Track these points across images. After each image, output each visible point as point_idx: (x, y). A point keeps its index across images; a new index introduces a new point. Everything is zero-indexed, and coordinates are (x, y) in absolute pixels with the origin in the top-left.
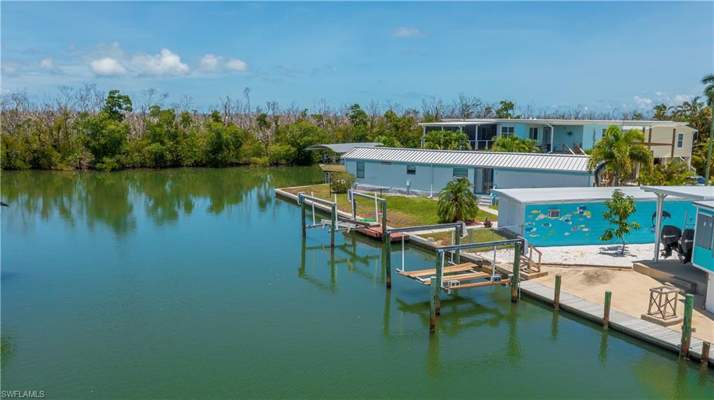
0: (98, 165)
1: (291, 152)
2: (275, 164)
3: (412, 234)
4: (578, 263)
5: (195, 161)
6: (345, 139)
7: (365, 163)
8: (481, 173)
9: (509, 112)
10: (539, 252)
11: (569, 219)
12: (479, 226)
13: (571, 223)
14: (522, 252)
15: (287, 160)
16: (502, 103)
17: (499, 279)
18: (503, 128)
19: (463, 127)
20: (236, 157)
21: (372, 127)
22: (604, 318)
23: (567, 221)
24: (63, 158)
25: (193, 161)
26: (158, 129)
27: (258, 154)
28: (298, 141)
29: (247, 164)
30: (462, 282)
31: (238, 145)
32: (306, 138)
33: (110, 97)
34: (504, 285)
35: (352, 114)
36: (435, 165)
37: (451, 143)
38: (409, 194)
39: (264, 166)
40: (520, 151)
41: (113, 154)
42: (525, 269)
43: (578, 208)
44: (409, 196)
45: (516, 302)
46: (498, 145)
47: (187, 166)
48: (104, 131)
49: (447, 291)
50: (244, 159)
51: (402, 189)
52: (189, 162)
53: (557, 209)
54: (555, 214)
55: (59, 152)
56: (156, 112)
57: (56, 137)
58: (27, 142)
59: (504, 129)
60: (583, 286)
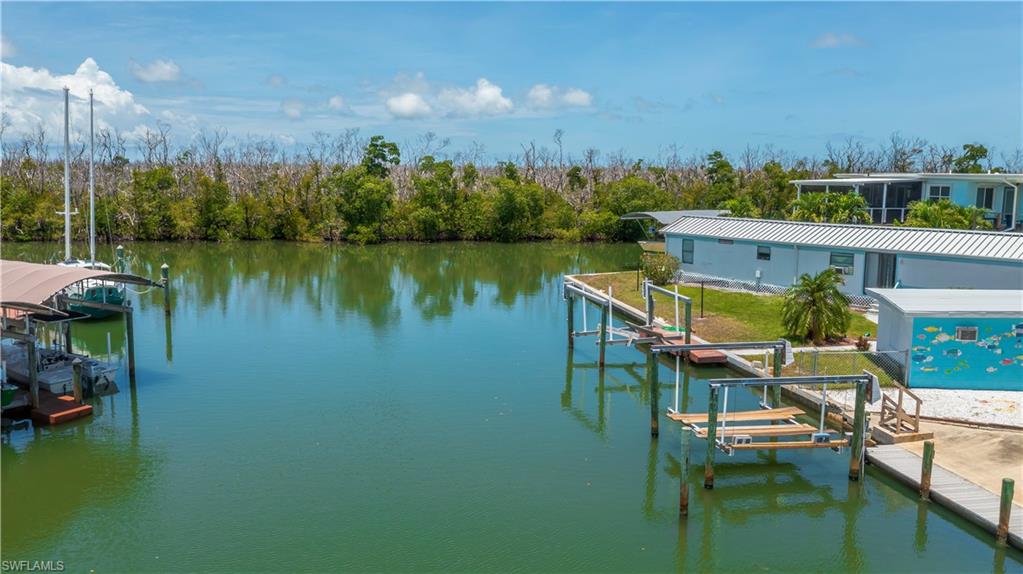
0: (351, 236)
1: (612, 222)
2: (590, 238)
3: (733, 355)
4: (997, 422)
5: (478, 233)
6: (698, 203)
7: (695, 242)
8: (875, 260)
9: (979, 162)
10: (916, 398)
11: (997, 344)
12: (849, 348)
13: (999, 351)
14: (869, 397)
15: (607, 233)
16: (965, 147)
17: (827, 439)
18: (931, 188)
19: (860, 187)
20: (536, 229)
21: (742, 186)
22: (999, 526)
23: (992, 347)
24: (311, 226)
25: (474, 233)
26: (429, 189)
27: (566, 224)
28: (624, 206)
29: (549, 238)
30: (757, 438)
31: (537, 210)
32: (636, 202)
33: (372, 145)
34: (836, 449)
35: (711, 166)
36: (800, 247)
37: (837, 212)
38: (759, 290)
39: (572, 241)
40: (953, 227)
41: (371, 220)
42: (894, 425)
43: (1014, 327)
44: (760, 294)
45: (857, 479)
46: (916, 216)
47: (467, 239)
48: (359, 191)
49: (727, 451)
50: (546, 232)
51: (749, 282)
52: (471, 233)
53: (973, 326)
54: (969, 335)
55: (307, 218)
56: (429, 164)
57: (304, 198)
58: (270, 204)
59: (934, 190)
60: (991, 463)
